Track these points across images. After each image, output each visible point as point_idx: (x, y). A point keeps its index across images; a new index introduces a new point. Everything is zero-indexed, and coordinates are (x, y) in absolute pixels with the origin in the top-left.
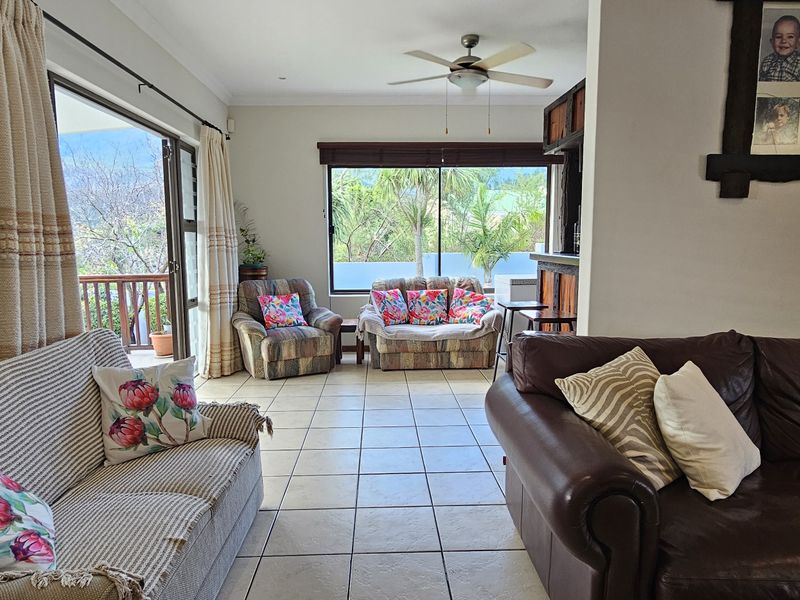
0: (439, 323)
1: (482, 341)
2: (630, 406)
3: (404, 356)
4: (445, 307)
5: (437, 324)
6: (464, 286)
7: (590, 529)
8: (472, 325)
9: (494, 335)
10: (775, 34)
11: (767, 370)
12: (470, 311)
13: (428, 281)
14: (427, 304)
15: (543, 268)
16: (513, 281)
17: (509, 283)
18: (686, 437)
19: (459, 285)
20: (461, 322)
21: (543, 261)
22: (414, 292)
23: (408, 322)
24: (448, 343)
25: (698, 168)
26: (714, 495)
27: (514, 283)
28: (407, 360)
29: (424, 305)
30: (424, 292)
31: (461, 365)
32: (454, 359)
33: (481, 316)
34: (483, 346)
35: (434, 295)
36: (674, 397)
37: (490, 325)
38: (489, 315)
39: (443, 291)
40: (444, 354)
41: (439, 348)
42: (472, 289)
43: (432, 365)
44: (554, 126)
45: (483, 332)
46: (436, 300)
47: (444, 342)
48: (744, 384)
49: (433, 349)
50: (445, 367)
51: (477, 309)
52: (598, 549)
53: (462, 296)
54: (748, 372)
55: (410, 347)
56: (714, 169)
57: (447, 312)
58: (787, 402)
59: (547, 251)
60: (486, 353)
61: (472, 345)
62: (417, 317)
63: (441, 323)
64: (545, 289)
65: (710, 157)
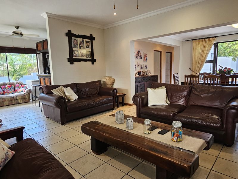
0: (13, 93)
1: (27, 96)
2: (62, 92)
3: (5, 102)
4: (14, 89)
5: (12, 94)
6: (18, 84)
7: (59, 104)
8: (23, 92)
9: (29, 94)
10: (74, 42)
11: (78, 87)
12: (21, 89)
13: (7, 83)
14: (8, 89)
15: (40, 77)
16: (32, 81)
17: (31, 82)
18: (69, 95)
19: (17, 83)
20: (19, 92)
21: (39, 76)
22: (3, 86)
23: (3, 94)
24: (18, 97)
25: (66, 60)
26: (72, 100)
27: (32, 82)
28: (6, 103)
29: (7, 89)
30: (7, 86)
31: (22, 102)
32: (19, 101)
33: (25, 90)
34: (27, 97)
35: (10, 86)
36: (67, 90)
37: (28, 92)
38: (27, 90)
39: (12, 85)
40: (17, 100)
41: (15, 99)
42: (21, 84)
43: (13, 104)
44: (39, 47)
45: (26, 94)
46: (11, 88)
47: (16, 97)
48: (75, 89)
49: (13, 99)
50: (17, 103)
51: (24, 89)
52: (60, 106)
53: (19, 86)
54: (76, 88)
55: (6, 100)
56: (69, 60)
57: (15, 90)
58: (81, 91)
59: (39, 73)
60: (28, 99)
61: (24, 97)
62: (6, 92)
63: (14, 93)
64: (41, 82)
65: (68, 58)
